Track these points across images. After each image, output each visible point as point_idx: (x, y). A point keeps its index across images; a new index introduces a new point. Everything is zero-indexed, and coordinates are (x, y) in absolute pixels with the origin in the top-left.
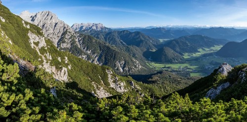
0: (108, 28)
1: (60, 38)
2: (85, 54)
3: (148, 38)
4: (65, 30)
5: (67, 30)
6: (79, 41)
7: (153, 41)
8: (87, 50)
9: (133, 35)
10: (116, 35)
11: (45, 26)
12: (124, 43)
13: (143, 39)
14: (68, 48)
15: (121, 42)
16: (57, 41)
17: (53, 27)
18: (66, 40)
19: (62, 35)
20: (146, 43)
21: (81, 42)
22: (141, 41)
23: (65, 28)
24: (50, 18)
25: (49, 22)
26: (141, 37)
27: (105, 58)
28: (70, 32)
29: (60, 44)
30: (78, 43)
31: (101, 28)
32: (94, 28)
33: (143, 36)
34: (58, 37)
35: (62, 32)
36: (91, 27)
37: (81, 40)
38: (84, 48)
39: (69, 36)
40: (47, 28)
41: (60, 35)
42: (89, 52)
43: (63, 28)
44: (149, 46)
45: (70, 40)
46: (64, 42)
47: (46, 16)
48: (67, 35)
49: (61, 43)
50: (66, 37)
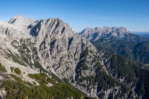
0: (134, 35)
1: (78, 61)
2: (118, 84)
4: (84, 48)
6: (105, 64)
8: (118, 77)
11: (56, 44)
14: (92, 77)
16: (75, 66)
18: (88, 65)
19: (81, 57)
23: (83, 45)
24: (60, 30)
25: (59, 36)
27: (145, 88)
28: (91, 52)
29: (80, 72)
30: (104, 68)
31: (125, 35)
32: (115, 34)
35: (80, 52)
36: (110, 33)
37: (108, 62)
38: (114, 75)
39: (92, 58)
40: (59, 48)
41: (78, 56)
42: (122, 80)
43: (80, 46)
45: (94, 64)
46: (86, 68)
47: (54, 27)
48: (88, 56)
50: (88, 60)
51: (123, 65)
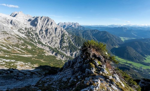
0: (82, 27)
1: (60, 39)
3: (112, 37)
4: (63, 33)
5: (64, 33)
6: (72, 40)
7: (116, 39)
8: (78, 46)
9: (101, 33)
10: (89, 32)
11: (49, 31)
12: (95, 39)
13: (109, 37)
14: (67, 46)
15: (94, 38)
16: (59, 41)
17: (54, 31)
18: (65, 41)
19: (62, 37)
20: (111, 40)
21: (74, 41)
22: (108, 39)
23: (62, 31)
24: (50, 24)
25: (49, 27)
26: (107, 35)
28: (66, 35)
30: (72, 42)
31: (78, 26)
32: (73, 26)
33: (109, 35)
34: (59, 38)
35: (61, 35)
36: (71, 26)
37: (73, 39)
38: (76, 45)
39: (67, 38)
40: (51, 33)
41: (60, 37)
42: (80, 48)
43: (61, 32)
44: (113, 43)
45: (68, 40)
46: (64, 42)
48: (65, 37)
49: (62, 43)
50: (65, 38)
51: (80, 41)
